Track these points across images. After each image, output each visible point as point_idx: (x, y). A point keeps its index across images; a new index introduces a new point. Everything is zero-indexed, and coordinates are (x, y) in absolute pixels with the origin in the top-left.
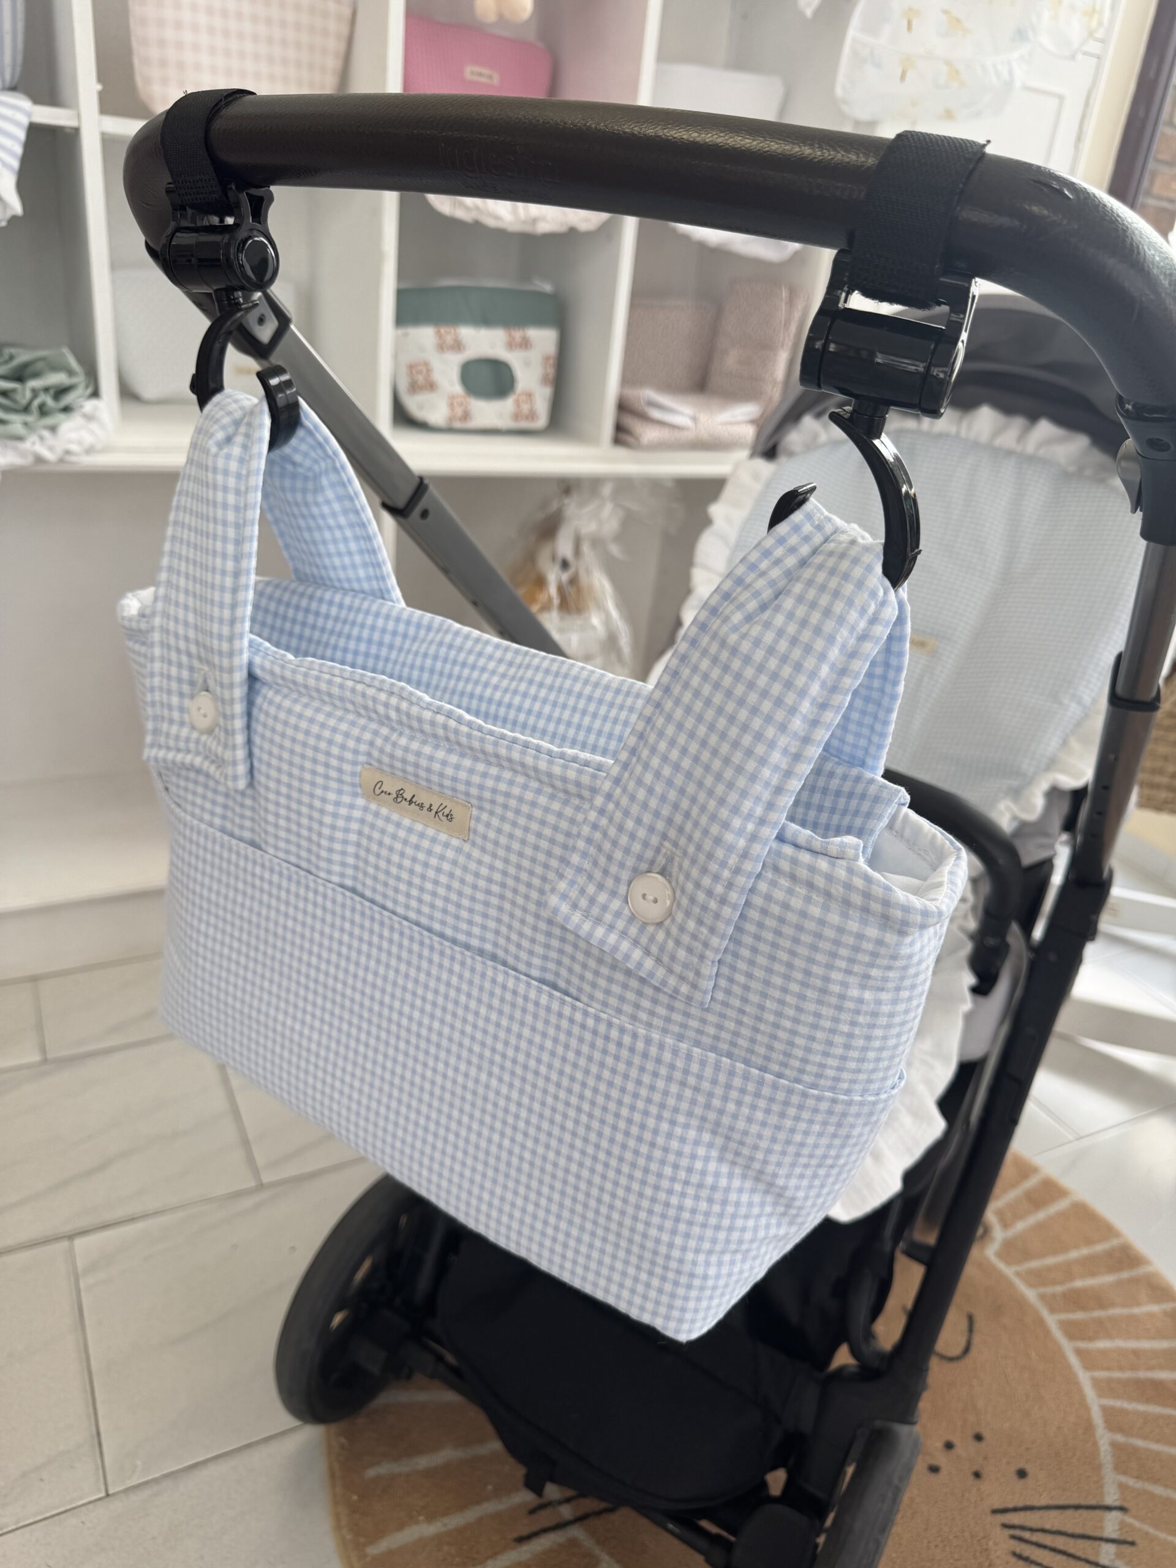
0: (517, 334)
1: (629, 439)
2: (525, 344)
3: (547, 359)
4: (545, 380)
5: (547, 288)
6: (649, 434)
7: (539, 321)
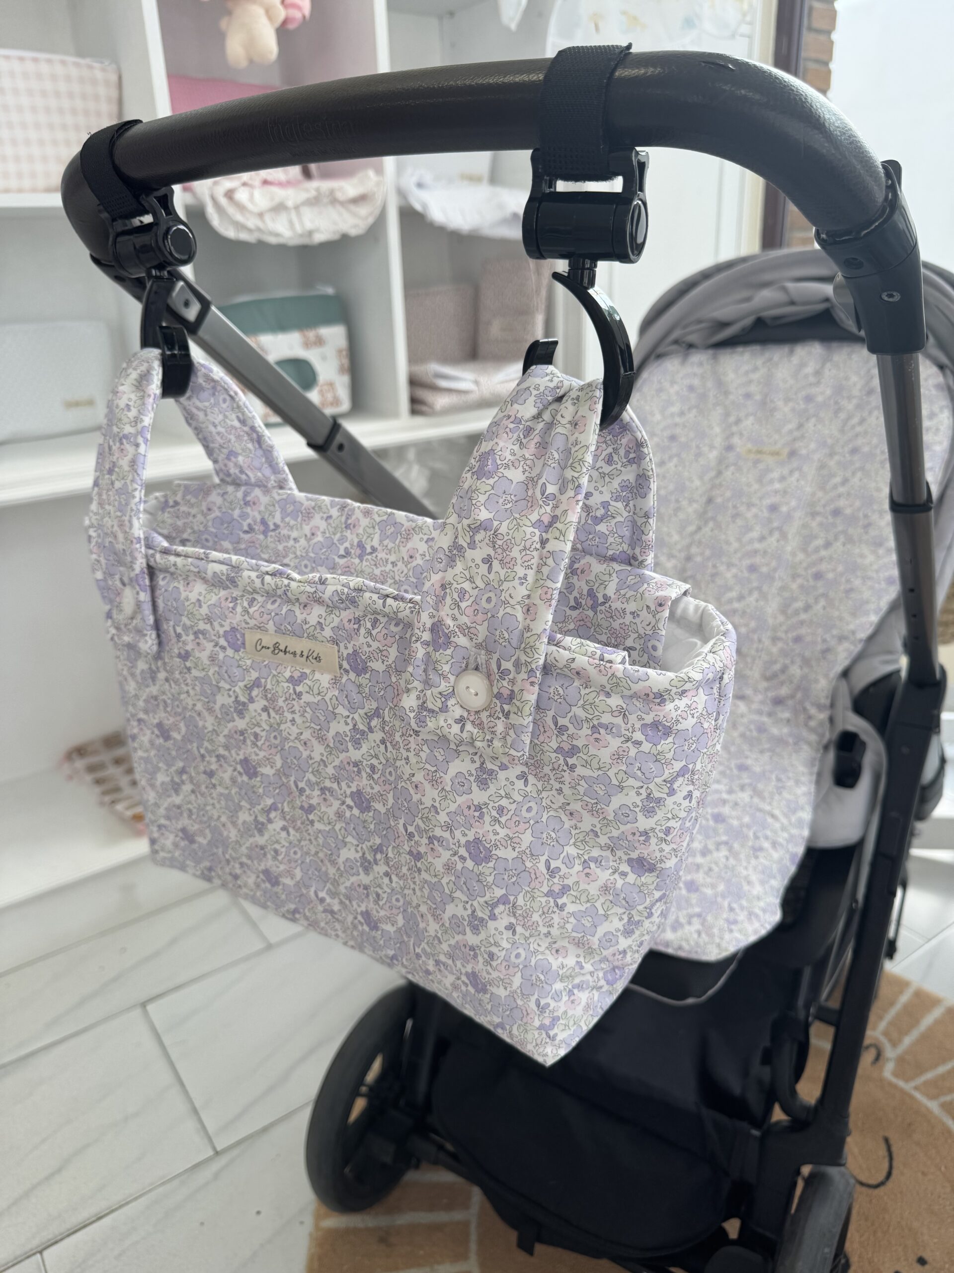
0: (311, 334)
1: (424, 408)
2: (320, 342)
3: (340, 351)
4: (342, 370)
5: (330, 291)
6: (441, 401)
7: (328, 321)
